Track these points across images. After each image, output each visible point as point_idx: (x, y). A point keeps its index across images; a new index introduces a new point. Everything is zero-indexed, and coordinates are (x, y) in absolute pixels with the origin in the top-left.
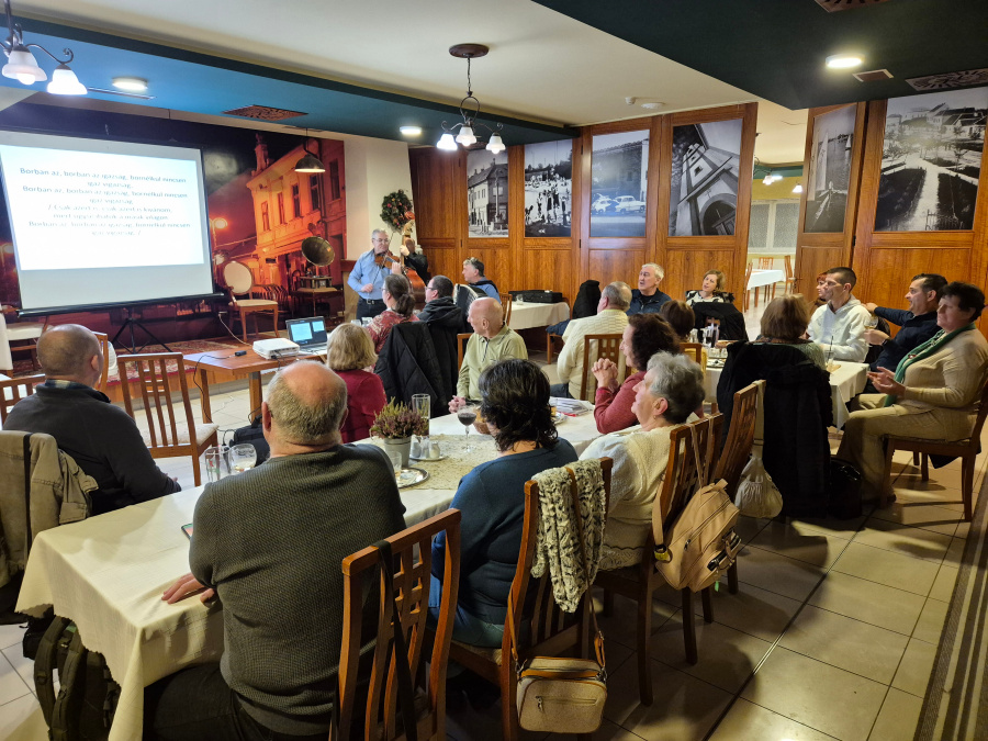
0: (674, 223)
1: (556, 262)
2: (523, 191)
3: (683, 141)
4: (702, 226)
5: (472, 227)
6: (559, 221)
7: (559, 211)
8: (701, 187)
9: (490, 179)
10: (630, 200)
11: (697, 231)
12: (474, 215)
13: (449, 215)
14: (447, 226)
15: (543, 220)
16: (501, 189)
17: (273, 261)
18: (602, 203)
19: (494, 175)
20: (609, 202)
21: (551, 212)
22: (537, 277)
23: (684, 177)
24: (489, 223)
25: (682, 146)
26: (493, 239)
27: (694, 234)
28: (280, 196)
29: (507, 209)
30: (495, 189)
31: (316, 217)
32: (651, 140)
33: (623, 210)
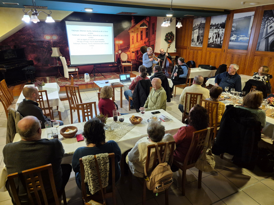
0: (259, 46)
1: (216, 56)
2: (209, 32)
3: (267, 16)
4: (269, 48)
5: (192, 43)
6: (219, 43)
7: (219, 39)
8: (271, 33)
9: (199, 28)
10: (244, 37)
11: (267, 49)
12: (193, 39)
13: (186, 39)
14: (185, 43)
15: (214, 42)
16: (202, 31)
17: (134, 52)
18: (234, 37)
19: (201, 27)
20: (236, 37)
21: (216, 40)
22: (209, 61)
23: (265, 30)
24: (197, 42)
25: (266, 18)
26: (198, 47)
27: (265, 50)
28: (137, 34)
29: (203, 38)
30: (200, 31)
31: (147, 40)
32: (255, 15)
33: (241, 40)
